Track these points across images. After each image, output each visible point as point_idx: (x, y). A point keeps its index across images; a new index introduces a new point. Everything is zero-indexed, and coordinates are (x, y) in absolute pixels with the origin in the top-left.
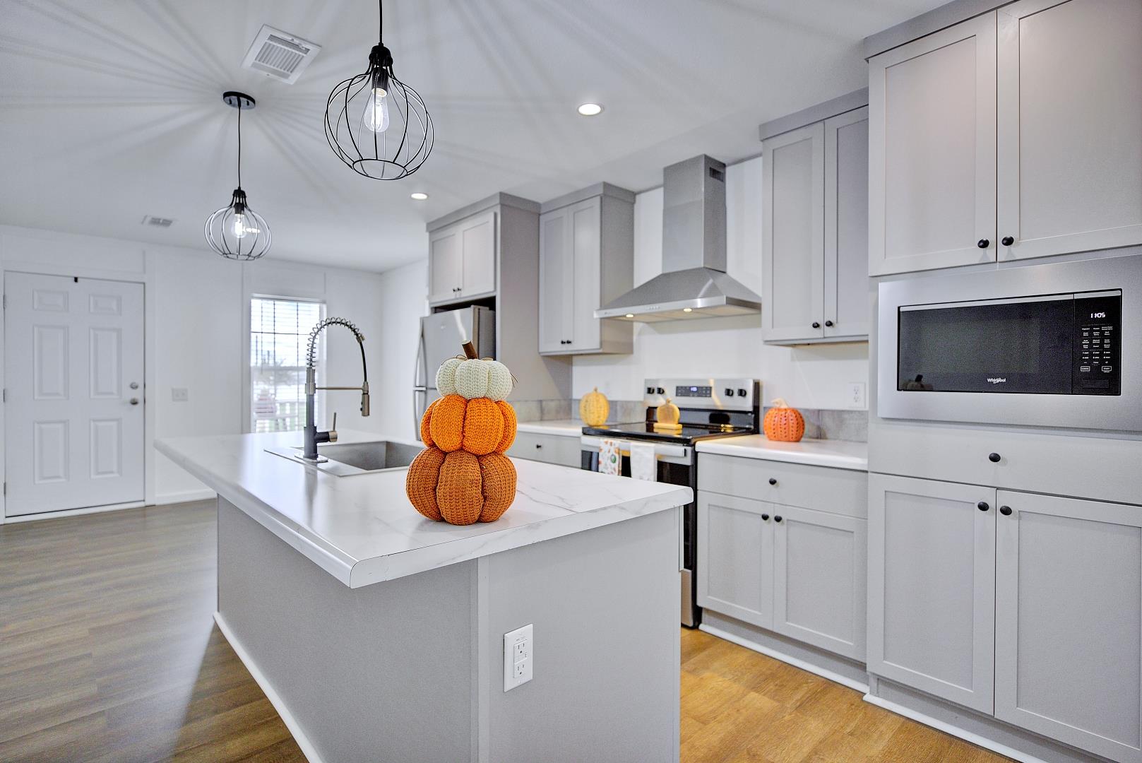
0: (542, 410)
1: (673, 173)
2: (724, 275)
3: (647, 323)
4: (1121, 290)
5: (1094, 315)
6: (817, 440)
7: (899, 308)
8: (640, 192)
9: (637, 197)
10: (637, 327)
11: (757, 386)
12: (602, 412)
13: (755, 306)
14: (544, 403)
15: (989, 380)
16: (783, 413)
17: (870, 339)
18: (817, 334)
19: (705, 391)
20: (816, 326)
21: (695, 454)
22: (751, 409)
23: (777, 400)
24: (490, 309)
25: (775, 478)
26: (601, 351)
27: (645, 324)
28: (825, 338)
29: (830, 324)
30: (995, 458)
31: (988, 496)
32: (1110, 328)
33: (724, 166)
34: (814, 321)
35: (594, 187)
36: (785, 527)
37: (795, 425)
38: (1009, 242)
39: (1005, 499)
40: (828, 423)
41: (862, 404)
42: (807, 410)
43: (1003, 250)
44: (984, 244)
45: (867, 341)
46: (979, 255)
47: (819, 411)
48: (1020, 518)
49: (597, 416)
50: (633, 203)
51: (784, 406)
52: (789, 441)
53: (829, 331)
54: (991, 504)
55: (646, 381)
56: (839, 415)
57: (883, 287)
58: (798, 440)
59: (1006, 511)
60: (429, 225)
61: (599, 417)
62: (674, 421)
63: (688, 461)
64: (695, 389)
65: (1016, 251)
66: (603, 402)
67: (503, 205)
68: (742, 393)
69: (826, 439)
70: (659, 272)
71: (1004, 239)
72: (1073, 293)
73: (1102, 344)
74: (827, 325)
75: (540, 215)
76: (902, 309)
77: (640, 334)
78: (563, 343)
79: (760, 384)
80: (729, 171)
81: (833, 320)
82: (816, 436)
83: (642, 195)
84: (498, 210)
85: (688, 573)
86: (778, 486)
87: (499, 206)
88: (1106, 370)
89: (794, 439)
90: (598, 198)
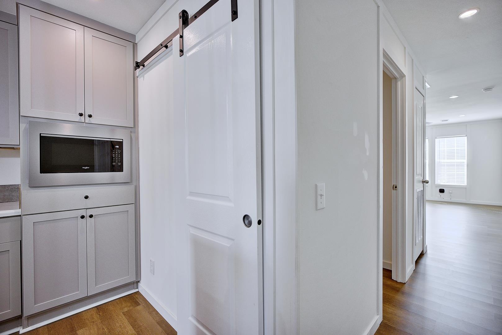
4: (123, 140)
5: (116, 146)
7: (40, 134)
15: (83, 168)
30: (86, 197)
31: (83, 213)
32: (120, 151)
38: (90, 116)
39: (90, 212)
43: (88, 119)
44: (81, 115)
46: (78, 118)
48: (95, 217)
54: (85, 215)
59: (91, 216)
65: (92, 120)
72: (110, 139)
73: (118, 156)
76: (42, 135)
88: (119, 164)
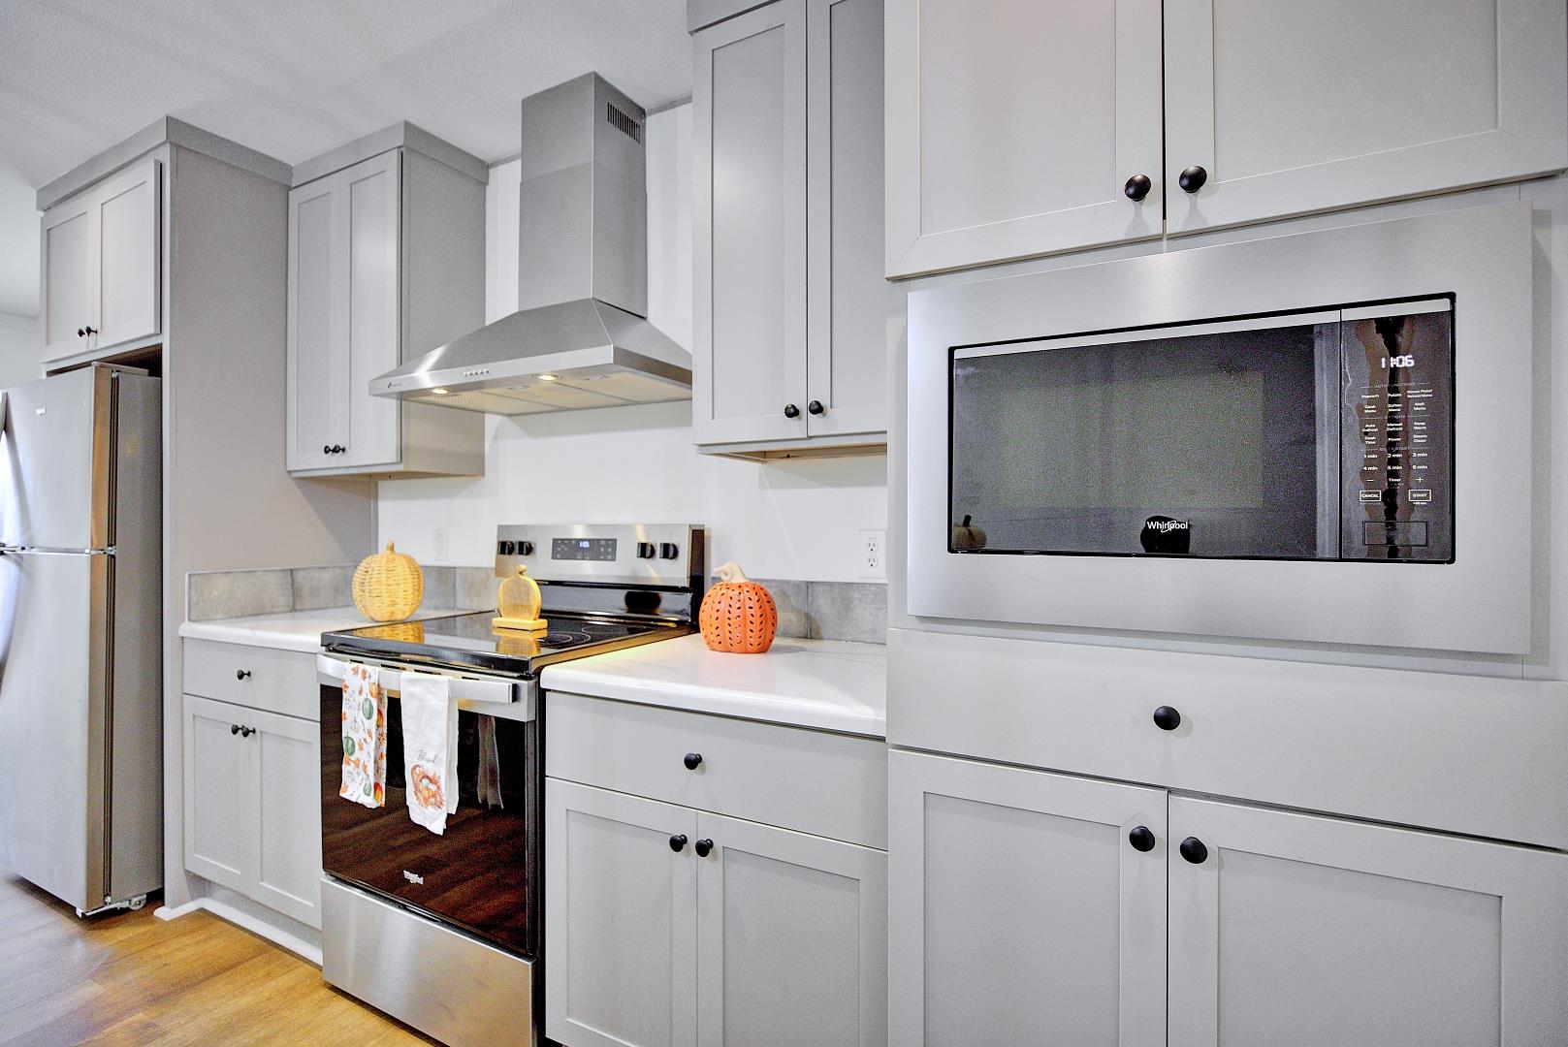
0: (295, 592)
1: (539, 109)
2: (642, 323)
3: (510, 415)
4: (1451, 296)
5: (1388, 362)
6: (800, 643)
7: (951, 351)
8: (495, 164)
9: (491, 171)
10: (492, 422)
11: (698, 538)
12: (401, 594)
13: (683, 376)
14: (300, 577)
15: (1153, 526)
16: (737, 592)
17: (890, 440)
18: (794, 429)
19: (602, 548)
20: (792, 413)
21: (541, 695)
22: (686, 584)
23: (726, 567)
24: (150, 375)
25: (695, 751)
26: (401, 468)
27: (505, 418)
28: (810, 438)
29: (817, 409)
30: (1167, 720)
31: (1148, 812)
32: (1427, 393)
33: (642, 113)
34: (788, 403)
35: (387, 131)
36: (719, 864)
37: (757, 620)
38: (1194, 181)
39: (1191, 820)
40: (824, 606)
41: (879, 574)
42: (783, 584)
43: (1181, 203)
44: (1138, 190)
45: (882, 448)
46: (1126, 216)
47: (808, 584)
48: (1221, 866)
49: (387, 601)
50: (483, 184)
51: (738, 580)
52: (746, 652)
53: (817, 425)
54: (1157, 831)
55: (501, 529)
56: (844, 591)
57: (917, 300)
58: (763, 649)
59: (1194, 852)
60: (42, 192)
61: (394, 604)
62: (530, 612)
63: (521, 713)
64: (586, 545)
65: (1211, 206)
66: (402, 570)
67: (177, 148)
68: (670, 552)
69: (821, 639)
70: (515, 310)
71: (1182, 177)
72: (1341, 307)
73: (1408, 432)
74: (814, 412)
75: (289, 188)
76: (958, 354)
77: (496, 438)
78: (327, 450)
79: (705, 534)
80: (652, 125)
81: (825, 402)
82: (802, 631)
83: (501, 169)
84: (165, 155)
85: (528, 965)
86: (703, 771)
87: (167, 149)
88: (1420, 497)
89: (755, 647)
90: (394, 156)
